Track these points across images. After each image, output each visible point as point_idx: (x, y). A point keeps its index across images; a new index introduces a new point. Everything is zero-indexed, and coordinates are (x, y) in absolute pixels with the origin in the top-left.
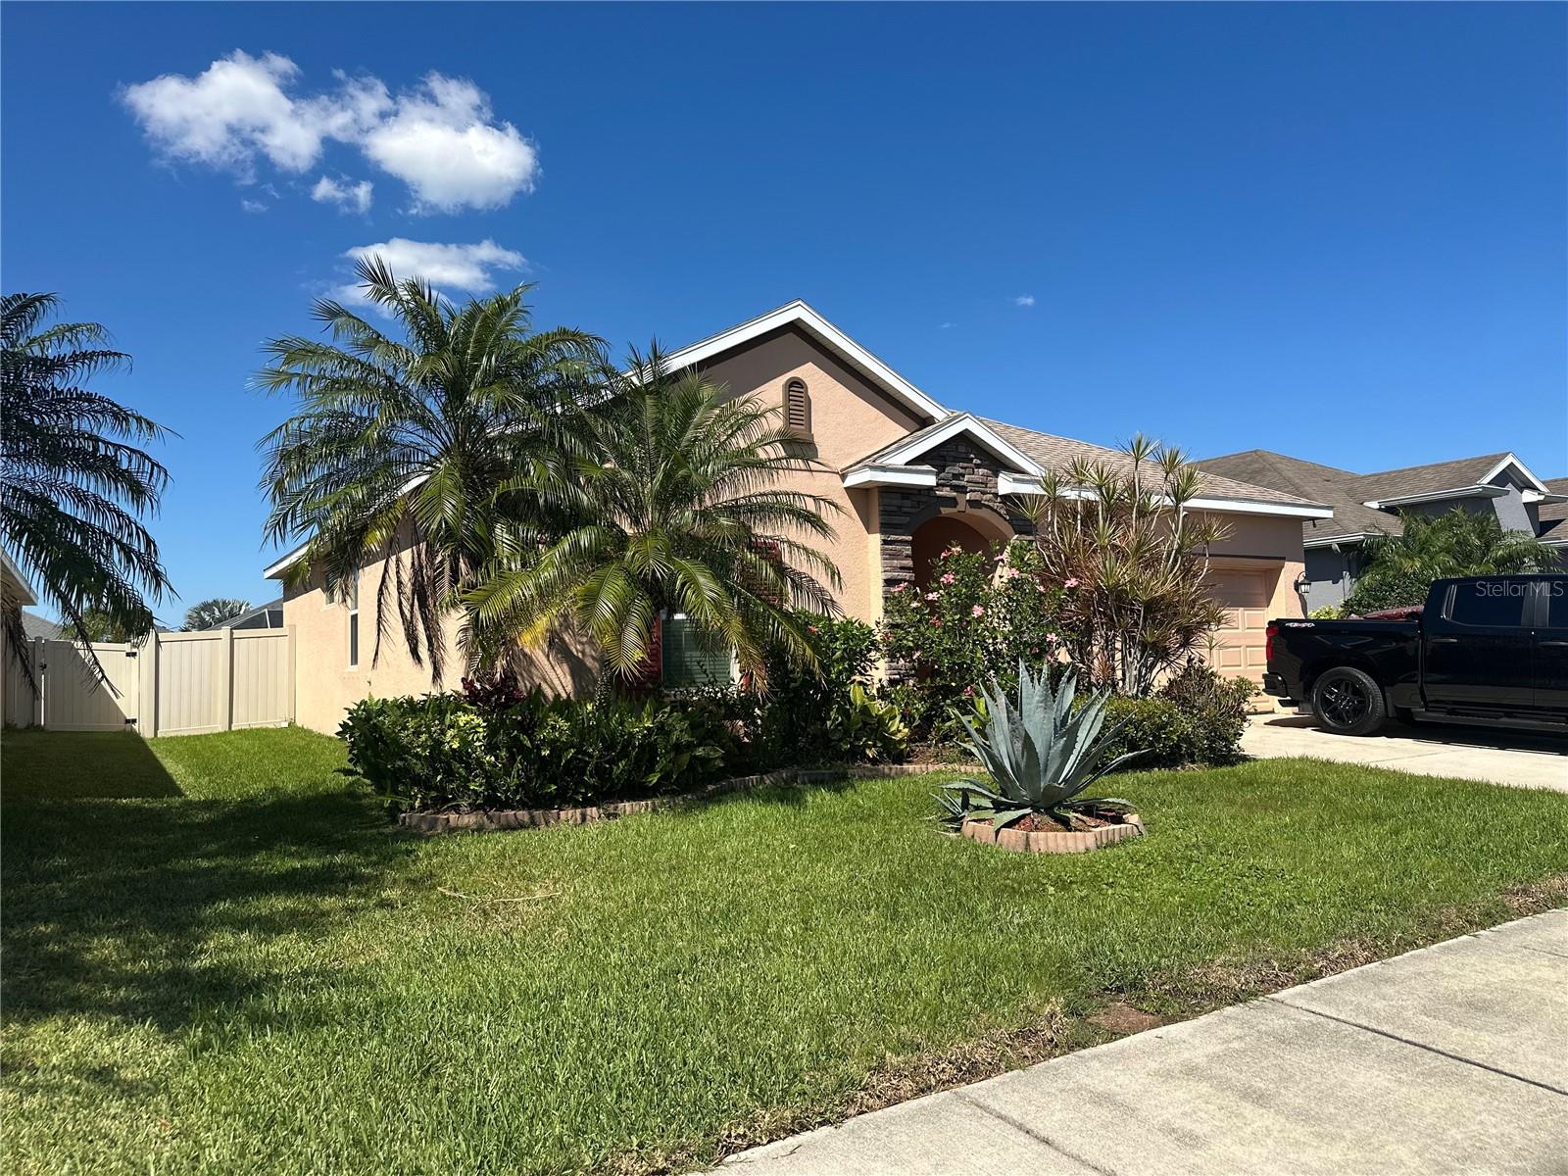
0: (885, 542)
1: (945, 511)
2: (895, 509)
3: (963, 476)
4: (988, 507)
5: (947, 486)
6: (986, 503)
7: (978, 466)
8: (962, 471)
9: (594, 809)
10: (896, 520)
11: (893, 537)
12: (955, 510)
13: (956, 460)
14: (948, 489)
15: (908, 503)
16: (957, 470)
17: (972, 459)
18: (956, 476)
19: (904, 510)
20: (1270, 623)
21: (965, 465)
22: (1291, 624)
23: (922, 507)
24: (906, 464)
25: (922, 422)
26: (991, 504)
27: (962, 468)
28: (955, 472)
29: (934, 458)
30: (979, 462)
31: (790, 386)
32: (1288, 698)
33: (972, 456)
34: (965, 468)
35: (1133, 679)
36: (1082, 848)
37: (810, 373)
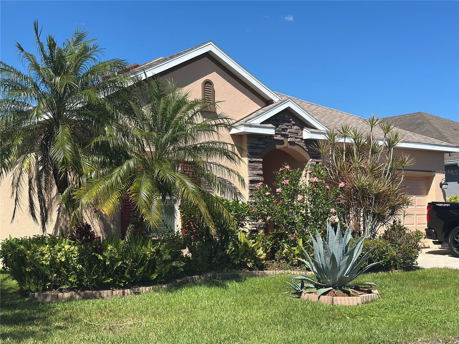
0: (250, 162)
1: (278, 147)
2: (255, 145)
3: (287, 129)
4: (298, 145)
5: (279, 134)
6: (297, 143)
7: (294, 125)
8: (286, 127)
9: (128, 290)
10: (255, 151)
11: (254, 159)
12: (282, 146)
13: (283, 122)
14: (280, 136)
15: (261, 143)
17: (291, 121)
18: (284, 130)
19: (259, 146)
20: (429, 204)
21: (288, 124)
22: (439, 205)
23: (267, 145)
24: (261, 123)
25: (267, 102)
26: (299, 143)
27: (286, 126)
28: (283, 128)
29: (274, 121)
30: (294, 123)
31: (205, 84)
32: (437, 240)
33: (291, 120)
34: (288, 126)
35: (369, 230)
36: (356, 304)
37: (214, 77)
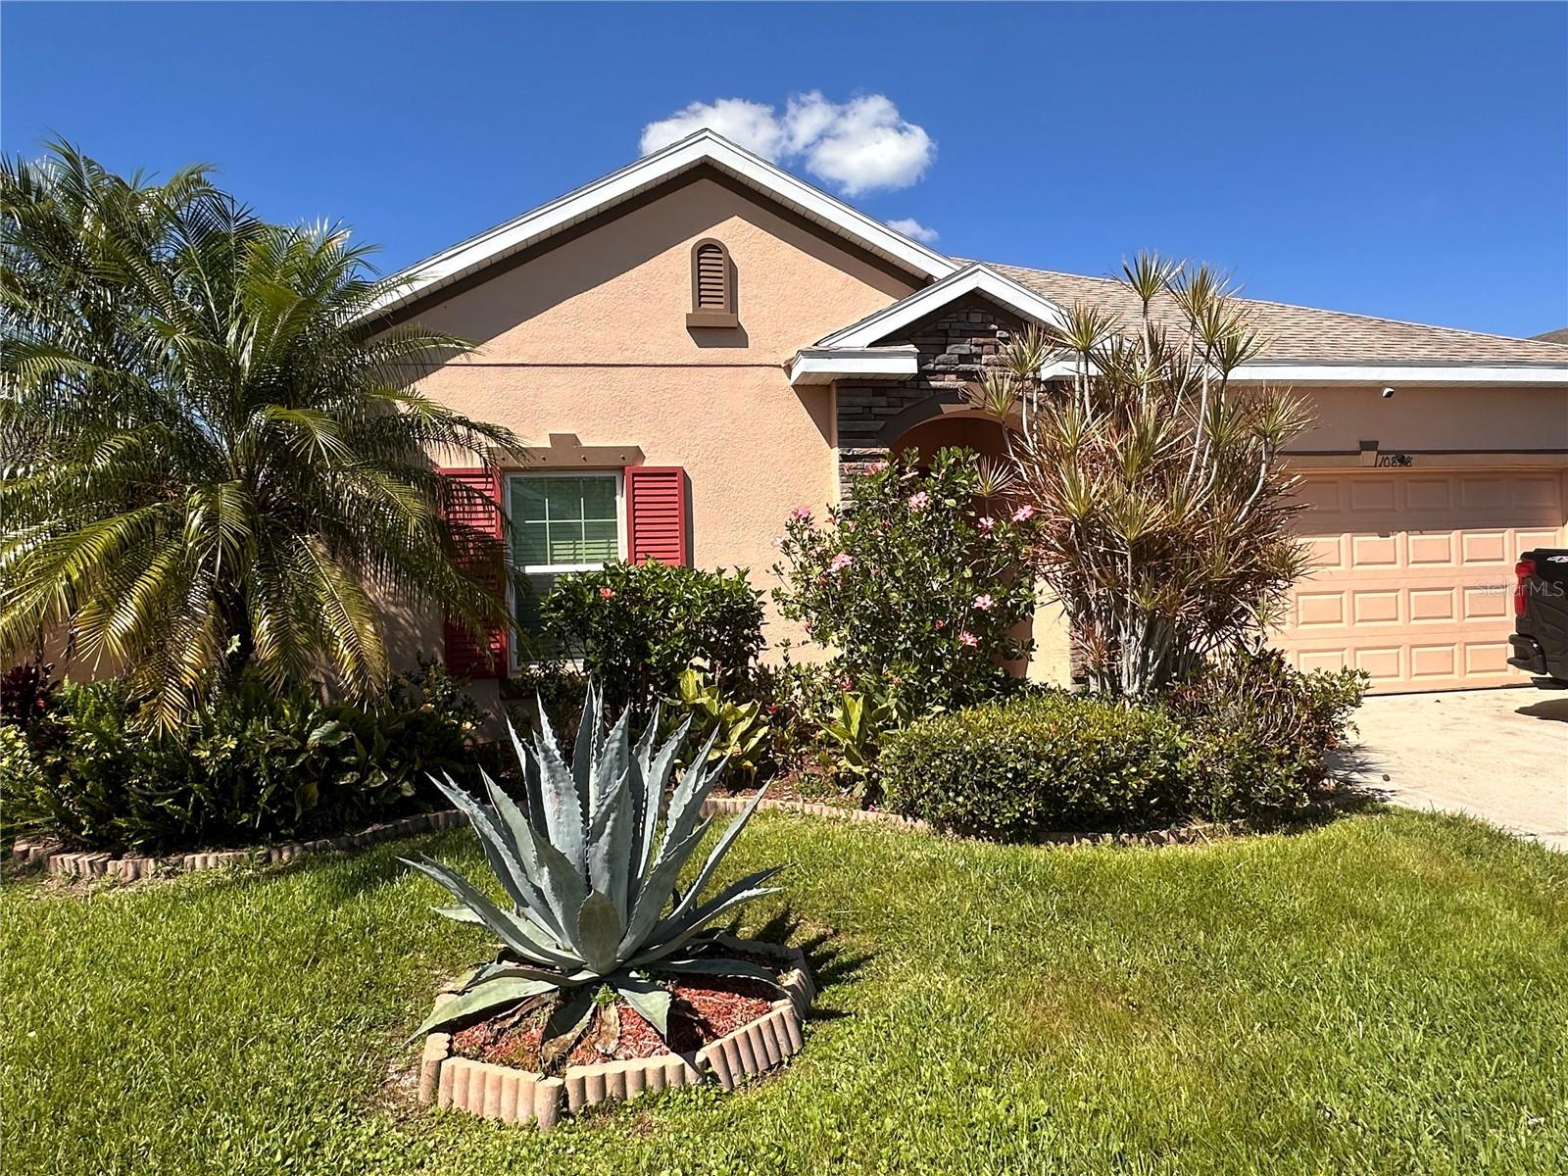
0: (844, 458)
1: (948, 409)
2: (860, 410)
3: (979, 356)
5: (951, 373)
7: (1004, 341)
8: (975, 349)
10: (861, 426)
11: (857, 451)
12: (967, 407)
13: (964, 335)
14: (953, 377)
15: (882, 401)
16: (966, 348)
17: (995, 331)
18: (963, 359)
19: (876, 410)
20: (1525, 555)
21: (982, 340)
23: (906, 406)
24: (871, 345)
27: (976, 345)
28: (963, 352)
29: (925, 334)
30: (1005, 334)
31: (699, 254)
33: (993, 326)
34: (982, 345)
37: (737, 234)
